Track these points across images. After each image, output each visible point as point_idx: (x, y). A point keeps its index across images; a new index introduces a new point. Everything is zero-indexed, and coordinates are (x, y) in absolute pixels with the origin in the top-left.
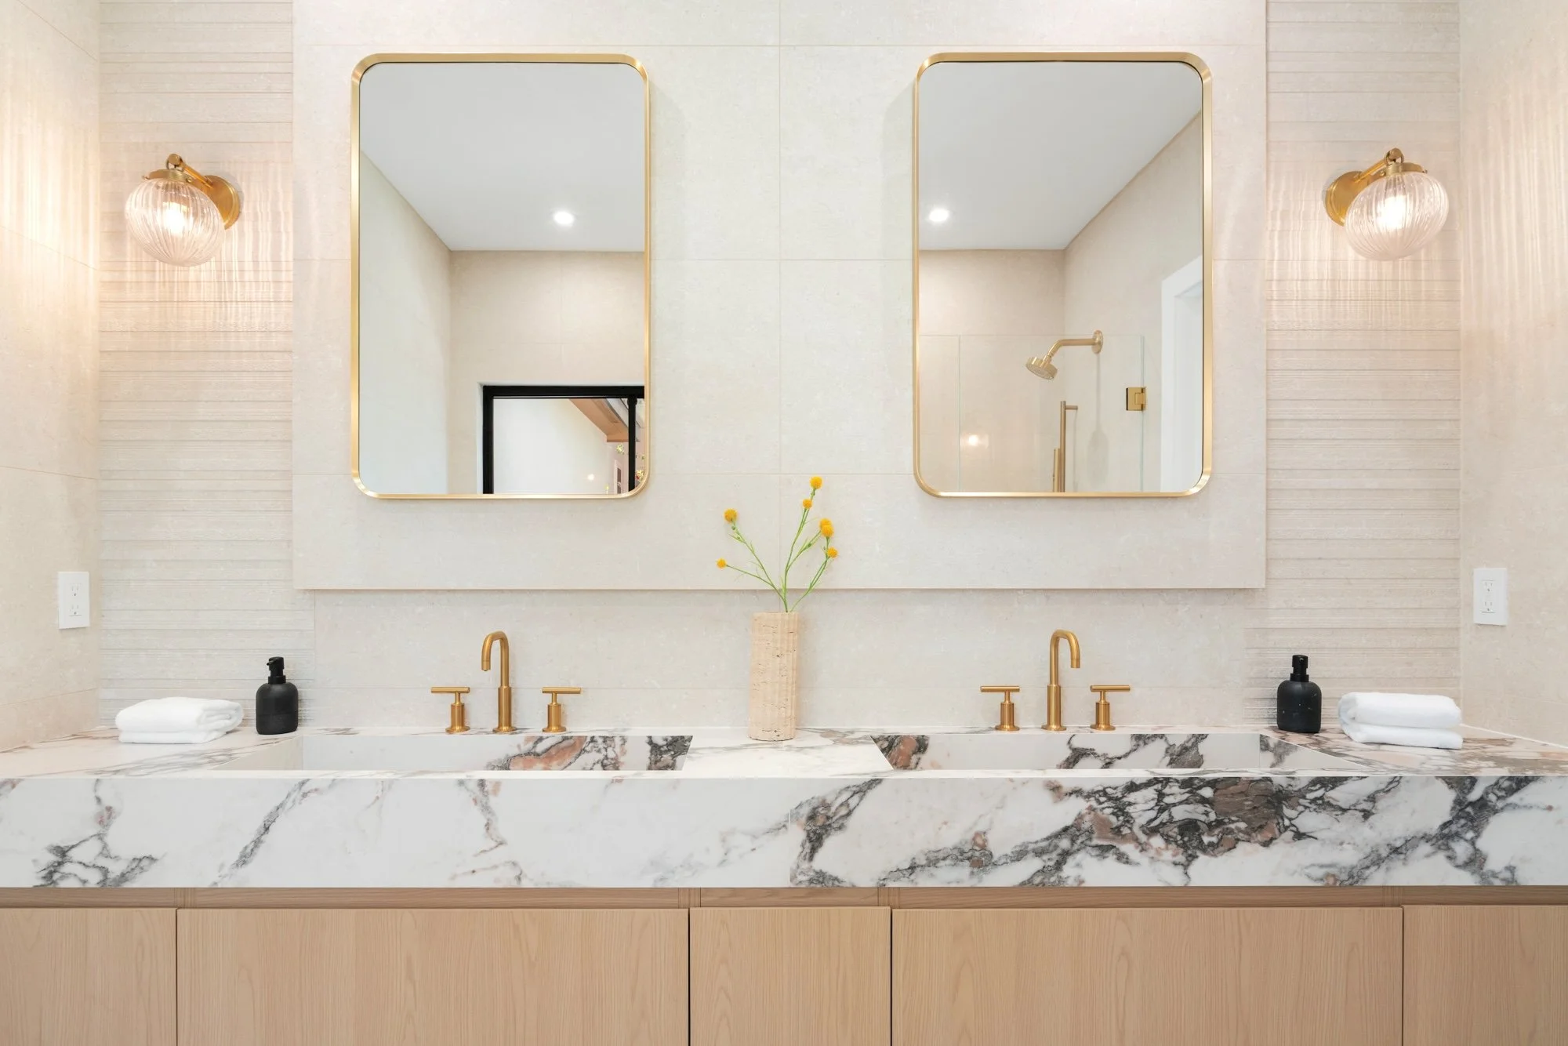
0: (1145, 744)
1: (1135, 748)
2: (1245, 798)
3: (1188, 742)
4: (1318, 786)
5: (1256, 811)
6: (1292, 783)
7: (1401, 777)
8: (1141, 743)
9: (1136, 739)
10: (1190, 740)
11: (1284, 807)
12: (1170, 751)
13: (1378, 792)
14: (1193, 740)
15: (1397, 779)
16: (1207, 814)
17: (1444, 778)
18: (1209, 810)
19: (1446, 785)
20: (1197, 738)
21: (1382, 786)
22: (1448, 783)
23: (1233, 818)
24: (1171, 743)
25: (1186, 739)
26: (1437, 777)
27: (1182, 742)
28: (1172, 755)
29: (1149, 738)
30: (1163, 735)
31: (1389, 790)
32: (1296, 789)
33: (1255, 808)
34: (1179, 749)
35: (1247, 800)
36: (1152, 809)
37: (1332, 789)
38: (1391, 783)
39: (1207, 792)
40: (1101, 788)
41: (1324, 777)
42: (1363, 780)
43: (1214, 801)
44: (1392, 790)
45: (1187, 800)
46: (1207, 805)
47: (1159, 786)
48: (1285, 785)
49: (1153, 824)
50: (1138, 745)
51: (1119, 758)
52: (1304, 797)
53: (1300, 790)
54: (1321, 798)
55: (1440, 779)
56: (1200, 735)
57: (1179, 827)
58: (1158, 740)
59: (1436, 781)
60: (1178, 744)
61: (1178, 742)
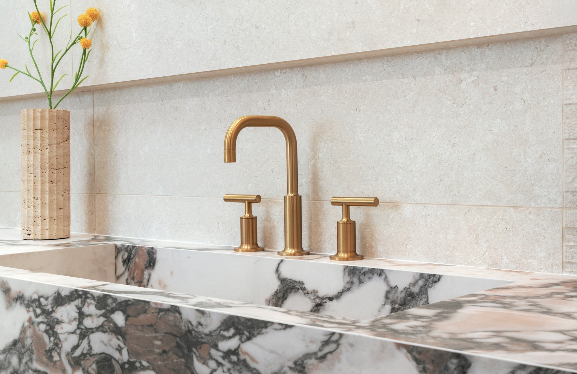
0: (361, 282)
1: (348, 286)
2: (154, 335)
3: (414, 284)
4: (232, 331)
5: (165, 356)
6: (203, 321)
7: (341, 335)
8: (355, 280)
9: (349, 274)
10: (416, 282)
11: (195, 359)
12: (390, 296)
13: (308, 356)
14: (421, 283)
15: (335, 338)
16: (119, 350)
17: (410, 349)
18: (122, 345)
19: (414, 363)
20: (427, 280)
21: (314, 348)
22: (418, 361)
23: (145, 363)
24: (393, 284)
25: (410, 280)
26: (399, 346)
27: (406, 285)
28: (393, 303)
29: (365, 273)
30: (382, 270)
31: (323, 358)
32: (207, 331)
33: (164, 352)
34: (403, 295)
35: (156, 338)
36: (74, 332)
37: (249, 339)
38: (326, 343)
39: (119, 318)
40: (36, 297)
41: (238, 317)
42: (288, 330)
43: (126, 334)
44: (329, 356)
45: (102, 326)
46: (120, 337)
47: (78, 302)
48: (194, 323)
49: (78, 353)
50: (352, 283)
51: (331, 299)
52: (216, 347)
53: (210, 334)
54: (235, 352)
55: (405, 351)
56: (430, 276)
57: (97, 362)
58: (376, 277)
59: (397, 351)
60: (401, 288)
61: (402, 283)
